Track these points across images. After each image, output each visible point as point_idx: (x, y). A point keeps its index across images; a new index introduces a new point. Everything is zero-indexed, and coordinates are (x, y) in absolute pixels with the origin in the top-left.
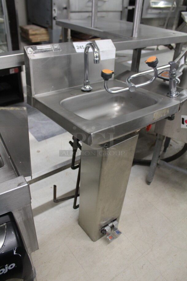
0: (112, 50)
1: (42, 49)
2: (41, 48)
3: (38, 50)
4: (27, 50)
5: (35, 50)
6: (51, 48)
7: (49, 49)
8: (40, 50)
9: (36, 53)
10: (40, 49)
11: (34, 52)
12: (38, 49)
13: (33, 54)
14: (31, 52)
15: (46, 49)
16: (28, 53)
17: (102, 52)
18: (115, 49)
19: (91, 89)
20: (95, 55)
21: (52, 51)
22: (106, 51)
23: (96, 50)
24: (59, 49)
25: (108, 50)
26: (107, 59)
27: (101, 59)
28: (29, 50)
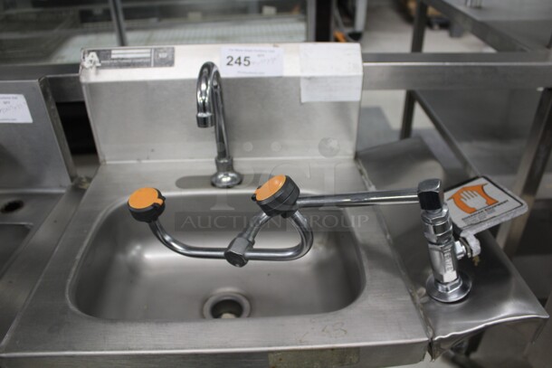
0: (349, 77)
1: (123, 59)
2: (121, 56)
3: (113, 59)
4: (84, 58)
5: (105, 59)
6: (150, 58)
7: (141, 61)
8: (115, 61)
9: (103, 67)
10: (118, 59)
11: (99, 64)
12: (113, 56)
13: (94, 69)
14: (91, 65)
15: (133, 59)
16: (83, 67)
17: (310, 79)
18: (361, 73)
19: (237, 182)
20: (200, 100)
21: (148, 65)
22: (324, 78)
23: (203, 86)
24: (170, 63)
25: (331, 77)
26: (328, 100)
27: (303, 100)
28: (88, 58)
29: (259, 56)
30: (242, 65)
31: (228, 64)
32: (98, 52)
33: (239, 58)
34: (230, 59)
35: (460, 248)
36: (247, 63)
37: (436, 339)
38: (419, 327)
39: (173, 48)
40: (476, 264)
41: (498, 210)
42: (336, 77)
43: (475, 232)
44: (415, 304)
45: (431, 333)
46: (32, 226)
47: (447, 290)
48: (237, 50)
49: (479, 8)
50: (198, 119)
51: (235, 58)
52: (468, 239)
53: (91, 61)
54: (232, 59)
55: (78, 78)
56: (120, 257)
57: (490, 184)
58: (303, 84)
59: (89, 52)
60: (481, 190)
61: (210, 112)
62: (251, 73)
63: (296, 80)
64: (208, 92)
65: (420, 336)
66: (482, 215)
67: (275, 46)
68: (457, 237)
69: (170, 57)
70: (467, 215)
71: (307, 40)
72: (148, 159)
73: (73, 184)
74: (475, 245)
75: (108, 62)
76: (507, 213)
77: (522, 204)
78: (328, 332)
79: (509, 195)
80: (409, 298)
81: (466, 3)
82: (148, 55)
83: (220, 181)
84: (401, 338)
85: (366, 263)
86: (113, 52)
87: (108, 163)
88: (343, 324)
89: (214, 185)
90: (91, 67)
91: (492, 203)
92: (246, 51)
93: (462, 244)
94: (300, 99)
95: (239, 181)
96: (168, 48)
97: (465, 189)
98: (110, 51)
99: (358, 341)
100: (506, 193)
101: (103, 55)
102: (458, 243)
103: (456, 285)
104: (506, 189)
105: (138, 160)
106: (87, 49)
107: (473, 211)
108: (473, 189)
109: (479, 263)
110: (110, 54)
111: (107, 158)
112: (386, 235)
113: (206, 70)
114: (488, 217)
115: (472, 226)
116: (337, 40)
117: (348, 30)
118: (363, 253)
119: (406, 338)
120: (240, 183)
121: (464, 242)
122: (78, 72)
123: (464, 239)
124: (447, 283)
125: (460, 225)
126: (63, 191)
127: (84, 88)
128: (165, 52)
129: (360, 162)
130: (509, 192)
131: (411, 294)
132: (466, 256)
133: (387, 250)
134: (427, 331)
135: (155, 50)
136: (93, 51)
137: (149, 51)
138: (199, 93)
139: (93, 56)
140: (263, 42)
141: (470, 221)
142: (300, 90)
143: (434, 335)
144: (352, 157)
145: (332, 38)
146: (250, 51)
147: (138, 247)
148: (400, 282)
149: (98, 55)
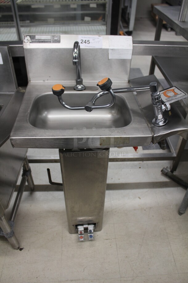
0: (128, 49)
1: (40, 39)
2: (39, 38)
3: (36, 40)
4: (24, 38)
5: (33, 39)
6: (51, 39)
7: (47, 40)
8: (37, 40)
9: (32, 42)
10: (38, 39)
11: (31, 41)
12: (36, 38)
13: (29, 42)
14: (28, 41)
15: (44, 39)
16: (24, 42)
17: (112, 49)
18: (132, 48)
19: (84, 89)
20: (74, 55)
21: (50, 42)
22: (118, 50)
23: (76, 50)
24: (59, 41)
25: (120, 49)
26: (119, 58)
27: (109, 58)
28: (26, 39)
29: (93, 40)
30: (87, 43)
31: (81, 43)
32: (30, 36)
33: (86, 41)
34: (82, 41)
35: (163, 107)
36: (88, 43)
37: (154, 136)
38: (150, 132)
39: (60, 36)
40: (170, 115)
41: (178, 96)
42: (123, 49)
43: (169, 103)
44: (148, 126)
45: (153, 134)
46: (3, 106)
47: (159, 122)
48: (85, 37)
49: (184, 22)
50: (73, 62)
51: (84, 41)
52: (166, 104)
53: (27, 40)
54: (83, 41)
55: (23, 46)
56: (40, 116)
57: (176, 89)
58: (110, 52)
59: (27, 36)
60: (173, 91)
61: (78, 59)
62: (90, 46)
63: (107, 50)
64: (77, 53)
65: (150, 135)
66: (172, 98)
67: (99, 36)
68: (163, 104)
69: (59, 39)
70: (167, 98)
71: (107, 34)
72: (48, 80)
73: (16, 90)
74: (169, 106)
75: (34, 40)
76: (180, 97)
77: (186, 94)
78: (119, 132)
79: (182, 92)
80: (146, 125)
81: (178, 20)
82: (50, 38)
83: (77, 88)
84: (143, 135)
85: (132, 115)
86: (36, 36)
87: (31, 81)
88: (124, 131)
89: (75, 90)
90: (28, 42)
91: (176, 94)
92: (88, 38)
93: (164, 106)
94: (108, 58)
95: (85, 88)
96: (58, 36)
97: (167, 90)
98: (35, 36)
99: (129, 135)
100: (182, 91)
101: (32, 37)
102: (163, 105)
103: (162, 121)
104: (182, 90)
105: (44, 81)
106: (25, 35)
107: (169, 97)
108: (170, 90)
109: (171, 115)
110: (35, 37)
111: (31, 79)
112: (139, 107)
113: (76, 44)
114: (174, 98)
115: (168, 101)
116: (120, 35)
117: (126, 30)
118: (131, 112)
119: (145, 135)
120: (85, 89)
121: (165, 105)
122: (22, 44)
123: (165, 104)
124: (159, 119)
125: (164, 101)
126: (13, 93)
127: (25, 50)
128: (57, 37)
129: (130, 84)
130: (183, 91)
131: (147, 124)
132: (166, 110)
133: (140, 111)
134: (152, 133)
135: (53, 36)
136: (28, 36)
137: (50, 36)
138: (74, 53)
139: (28, 38)
140: (94, 34)
141: (168, 100)
142: (108, 54)
143: (154, 135)
144: (127, 82)
145: (118, 33)
146: (90, 38)
147: (46, 113)
148: (143, 120)
149: (30, 37)
